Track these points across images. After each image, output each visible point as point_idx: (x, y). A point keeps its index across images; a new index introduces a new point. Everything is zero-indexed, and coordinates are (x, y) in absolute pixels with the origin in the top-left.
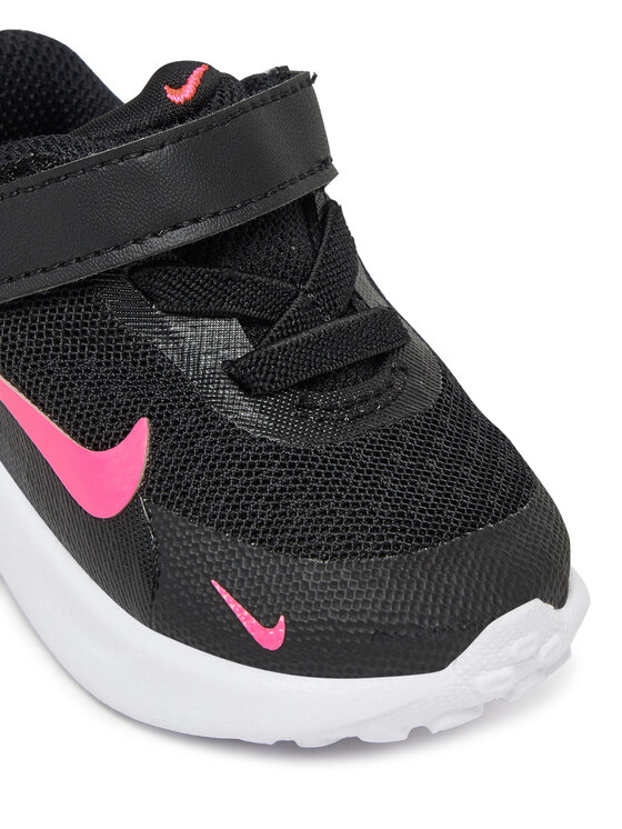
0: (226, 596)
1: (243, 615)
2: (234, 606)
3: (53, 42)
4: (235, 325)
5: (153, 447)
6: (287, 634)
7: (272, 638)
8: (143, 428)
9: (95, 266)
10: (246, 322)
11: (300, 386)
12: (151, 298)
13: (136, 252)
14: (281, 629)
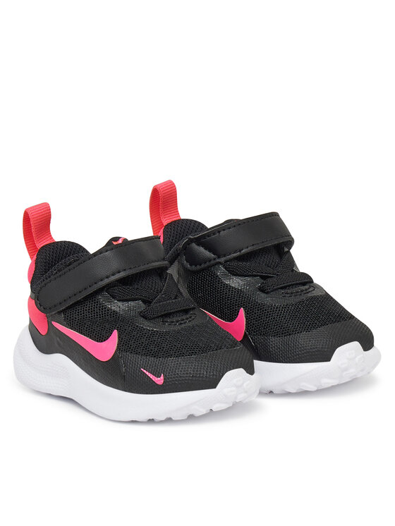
0: (147, 373)
1: (151, 376)
2: (149, 375)
3: (73, 243)
4: (141, 302)
5: (119, 337)
6: (164, 379)
7: (159, 380)
8: (115, 333)
9: (95, 287)
10: (144, 302)
11: (162, 316)
12: (114, 297)
13: (106, 281)
14: (162, 377)
